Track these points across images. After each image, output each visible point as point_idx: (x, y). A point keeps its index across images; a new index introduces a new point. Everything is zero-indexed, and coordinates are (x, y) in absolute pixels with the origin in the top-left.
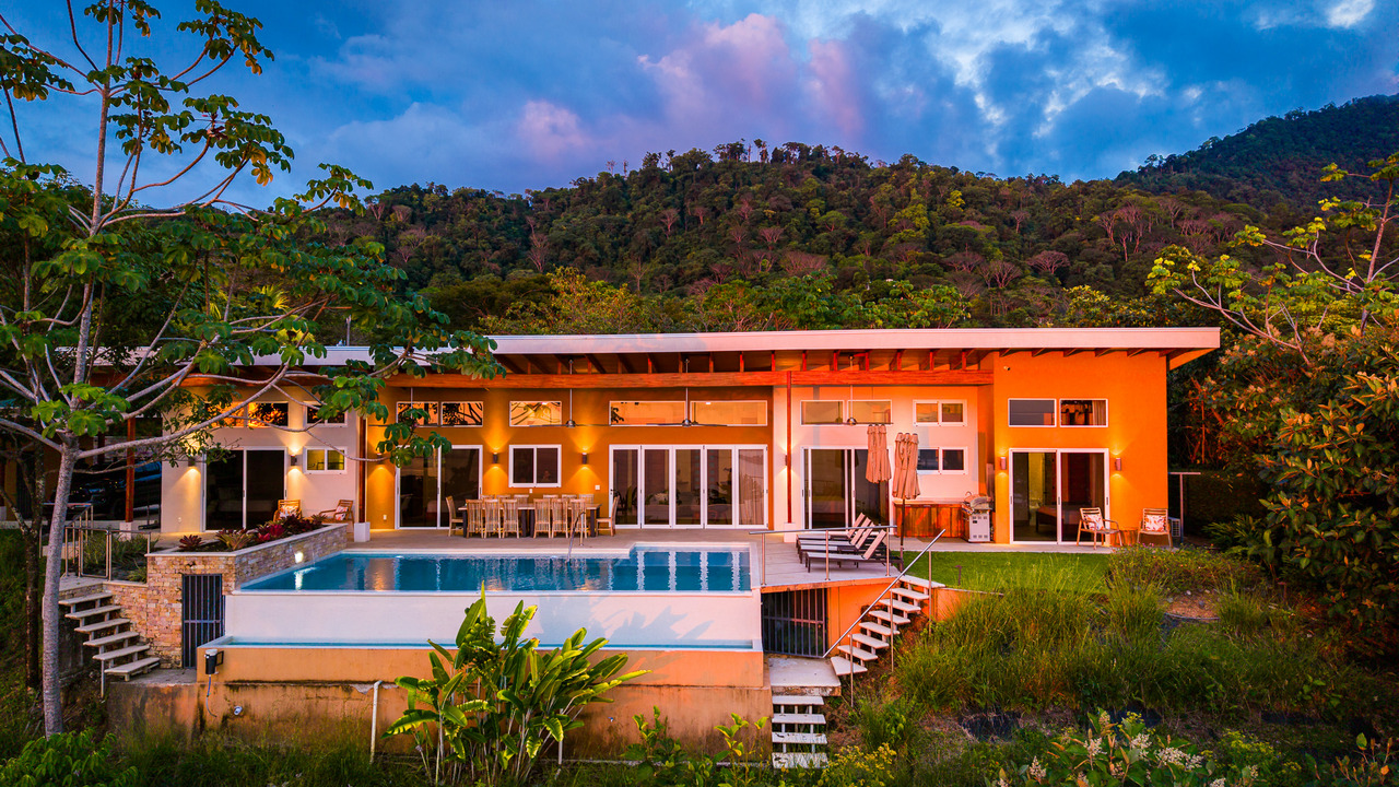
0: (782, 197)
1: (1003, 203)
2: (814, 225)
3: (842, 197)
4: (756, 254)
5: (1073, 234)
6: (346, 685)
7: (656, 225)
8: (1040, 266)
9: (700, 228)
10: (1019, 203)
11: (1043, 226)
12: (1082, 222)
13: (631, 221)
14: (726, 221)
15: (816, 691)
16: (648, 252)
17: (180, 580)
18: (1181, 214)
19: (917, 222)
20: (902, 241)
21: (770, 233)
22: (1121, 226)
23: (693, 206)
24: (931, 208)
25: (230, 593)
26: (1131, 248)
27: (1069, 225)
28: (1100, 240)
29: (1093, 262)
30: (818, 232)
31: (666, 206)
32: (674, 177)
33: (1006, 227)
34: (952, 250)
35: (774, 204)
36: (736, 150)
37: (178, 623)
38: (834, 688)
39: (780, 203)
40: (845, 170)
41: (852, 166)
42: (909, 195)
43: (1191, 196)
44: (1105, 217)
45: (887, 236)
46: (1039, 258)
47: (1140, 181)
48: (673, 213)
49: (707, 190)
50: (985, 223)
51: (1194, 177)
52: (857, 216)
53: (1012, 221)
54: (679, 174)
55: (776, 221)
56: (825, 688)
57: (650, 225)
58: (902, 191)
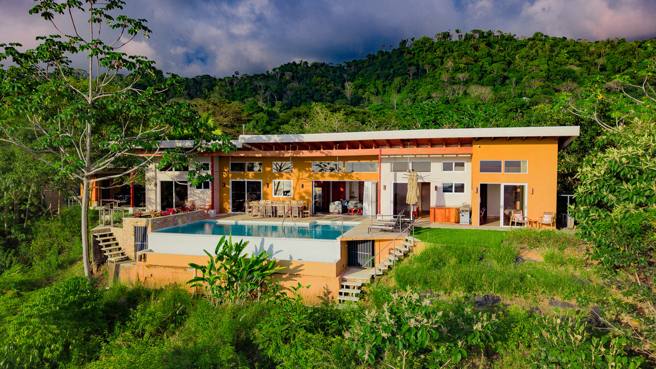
0: (469, 57)
1: (592, 54)
2: (485, 71)
3: (501, 56)
4: (455, 87)
6: (185, 268)
7: (405, 74)
8: (611, 88)
9: (426, 75)
10: (600, 54)
13: (392, 73)
14: (440, 71)
15: (360, 281)
16: (400, 88)
17: (133, 228)
19: (541, 67)
20: (533, 78)
21: (462, 76)
23: (423, 64)
24: (550, 59)
25: (149, 233)
27: (629, 65)
30: (488, 75)
31: (410, 65)
32: (414, 51)
33: (592, 68)
34: (561, 81)
35: (465, 62)
36: (446, 35)
37: (133, 244)
38: (367, 280)
39: (468, 61)
40: (503, 42)
41: (507, 40)
42: (538, 53)
45: (525, 75)
48: (413, 68)
49: (430, 56)
50: (580, 66)
52: (508, 66)
53: (595, 64)
54: (417, 49)
55: (466, 70)
56: (364, 280)
57: (402, 75)
58: (534, 51)
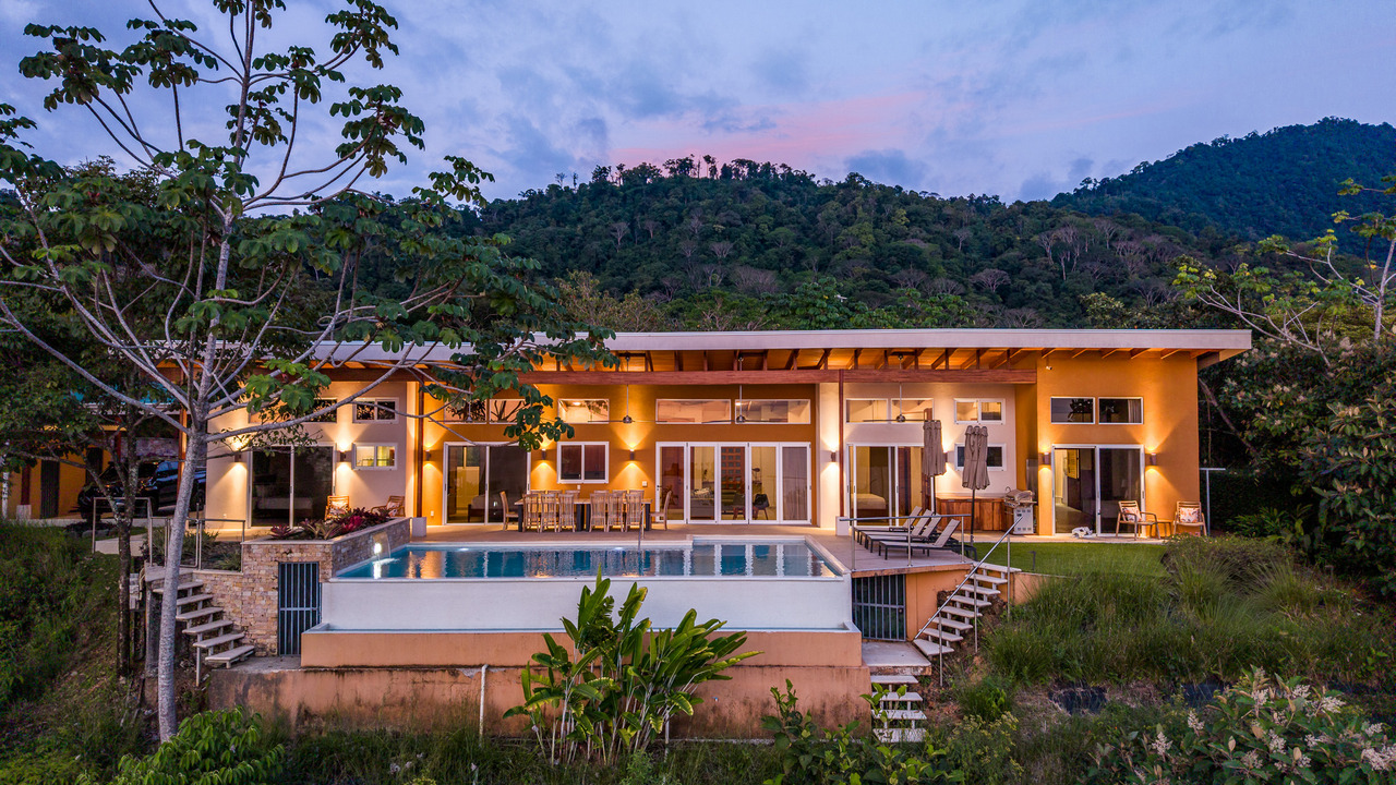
0: (732, 212)
1: (947, 220)
2: (763, 241)
3: (790, 214)
4: (706, 269)
5: (1013, 254)
6: (453, 670)
7: (606, 237)
8: (982, 283)
9: (650, 242)
10: (962, 221)
11: (984, 244)
12: (1023, 241)
13: (581, 233)
14: (676, 236)
15: (908, 671)
16: (598, 265)
17: (276, 568)
18: (1116, 235)
19: (863, 239)
20: (849, 258)
21: (721, 248)
22: (1059, 247)
23: (643, 220)
24: (877, 225)
25: (327, 580)
26: (1069, 266)
27: (1010, 244)
28: (1041, 260)
29: (1033, 280)
30: (767, 248)
31: (616, 219)
32: (624, 191)
33: (949, 246)
34: (898, 267)
35: (724, 220)
36: (685, 165)
37: (274, 611)
38: (925, 668)
39: (730, 219)
40: (793, 188)
41: (799, 183)
42: (855, 213)
43: (1126, 218)
44: (1044, 236)
45: (834, 253)
46: (982, 276)
47: (1076, 203)
48: (623, 226)
49: (658, 205)
50: (929, 241)
51: (1126, 199)
52: (804, 233)
53: (954, 239)
54: (629, 188)
55: (725, 236)
56: (917, 668)
57: (600, 238)
58: (849, 208)
